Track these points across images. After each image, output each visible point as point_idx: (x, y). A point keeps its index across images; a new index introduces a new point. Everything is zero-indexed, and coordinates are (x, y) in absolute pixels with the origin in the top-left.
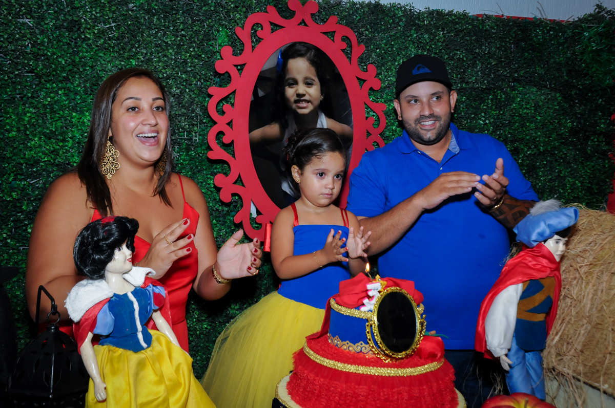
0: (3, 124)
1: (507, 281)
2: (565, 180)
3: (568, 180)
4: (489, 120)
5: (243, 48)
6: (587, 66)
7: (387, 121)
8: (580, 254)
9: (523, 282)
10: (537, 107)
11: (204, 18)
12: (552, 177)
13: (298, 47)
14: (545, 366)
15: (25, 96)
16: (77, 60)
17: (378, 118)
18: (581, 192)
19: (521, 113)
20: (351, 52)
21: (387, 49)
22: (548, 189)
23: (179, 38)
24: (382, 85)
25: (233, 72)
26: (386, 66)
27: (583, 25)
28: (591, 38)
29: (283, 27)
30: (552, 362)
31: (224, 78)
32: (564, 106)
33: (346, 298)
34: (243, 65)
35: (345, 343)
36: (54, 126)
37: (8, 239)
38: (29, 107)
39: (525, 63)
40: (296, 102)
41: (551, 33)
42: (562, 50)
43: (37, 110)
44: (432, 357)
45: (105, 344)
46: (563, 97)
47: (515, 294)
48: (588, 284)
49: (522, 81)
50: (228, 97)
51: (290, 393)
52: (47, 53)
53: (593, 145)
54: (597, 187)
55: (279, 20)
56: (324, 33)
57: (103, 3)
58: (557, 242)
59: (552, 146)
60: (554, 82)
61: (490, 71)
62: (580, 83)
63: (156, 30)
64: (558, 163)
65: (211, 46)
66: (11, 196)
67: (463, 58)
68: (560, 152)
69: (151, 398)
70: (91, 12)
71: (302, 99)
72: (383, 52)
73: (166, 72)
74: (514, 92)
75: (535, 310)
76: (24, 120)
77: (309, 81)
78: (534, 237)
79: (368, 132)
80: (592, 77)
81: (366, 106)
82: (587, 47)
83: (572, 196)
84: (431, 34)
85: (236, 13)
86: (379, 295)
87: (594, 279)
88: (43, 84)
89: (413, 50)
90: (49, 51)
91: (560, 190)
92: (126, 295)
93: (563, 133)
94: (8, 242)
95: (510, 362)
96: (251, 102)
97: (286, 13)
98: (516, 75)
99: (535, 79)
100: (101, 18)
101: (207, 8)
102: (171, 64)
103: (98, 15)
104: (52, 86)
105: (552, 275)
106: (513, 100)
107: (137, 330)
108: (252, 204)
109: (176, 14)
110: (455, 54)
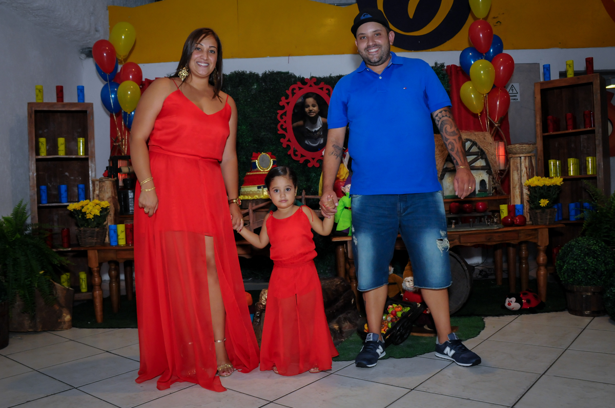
5: (289, 97)
13: (310, 94)
25: (286, 105)
29: (303, 88)
31: (283, 108)
34: (289, 102)
40: (309, 113)
50: (284, 113)
55: (301, 86)
56: (319, 88)
71: (311, 111)
77: (314, 105)
96: (293, 114)
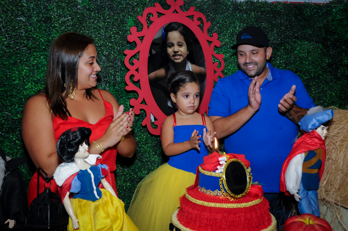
0: (11, 77)
1: (296, 152)
2: (326, 92)
3: (328, 92)
4: (282, 61)
5: (142, 27)
6: (335, 28)
7: (225, 64)
8: (336, 135)
9: (305, 152)
10: (309, 52)
11: (120, 12)
12: (319, 91)
13: (173, 25)
14: (319, 198)
15: (22, 60)
16: (51, 38)
17: (220, 63)
18: (336, 99)
19: (300, 56)
20: (203, 26)
21: (223, 23)
22: (317, 98)
23: (106, 24)
24: (221, 44)
25: (138, 41)
26: (223, 33)
27: (332, 5)
28: (337, 12)
29: (165, 14)
30: (323, 196)
31: (133, 45)
32: (324, 51)
33: (207, 166)
34: (143, 37)
35: (208, 191)
36: (39, 76)
37: (17, 140)
38: (25, 67)
39: (301, 28)
40: (174, 56)
41: (315, 10)
42: (321, 20)
43: (29, 68)
44: (256, 197)
45: (76, 198)
46: (323, 46)
47: (301, 159)
48: (340, 151)
49: (300, 38)
50: (135, 55)
51: (179, 220)
52: (33, 36)
53: (341, 72)
54: (344, 96)
55: (162, 11)
56: (188, 16)
57: (64, 6)
58: (323, 129)
59: (318, 74)
60: (317, 38)
61: (282, 33)
62: (332, 38)
63: (94, 20)
64: (322, 83)
65: (124, 27)
66: (17, 117)
67: (266, 26)
68: (323, 77)
69: (103, 226)
70: (57, 12)
71: (177, 54)
72: (221, 25)
73: (100, 43)
74: (295, 45)
75: (312, 167)
76: (22, 74)
77: (180, 44)
78: (310, 127)
79: (215, 71)
80: (338, 34)
81: (213, 56)
82: (335, 17)
83: (331, 101)
84: (247, 14)
85: (138, 8)
86: (225, 163)
87: (344, 149)
88: (32, 53)
89: (238, 23)
90: (35, 35)
91: (324, 98)
92: (86, 170)
93: (324, 66)
94: (16, 142)
95: (300, 197)
96: (149, 57)
97: (166, 7)
98: (296, 35)
99: (307, 36)
100: (63, 15)
101: (121, 6)
102: (103, 38)
103: (61, 13)
104: (37, 54)
105: (321, 147)
106: (295, 48)
107: (93, 189)
108: (152, 115)
109: (104, 10)
110: (262, 25)
